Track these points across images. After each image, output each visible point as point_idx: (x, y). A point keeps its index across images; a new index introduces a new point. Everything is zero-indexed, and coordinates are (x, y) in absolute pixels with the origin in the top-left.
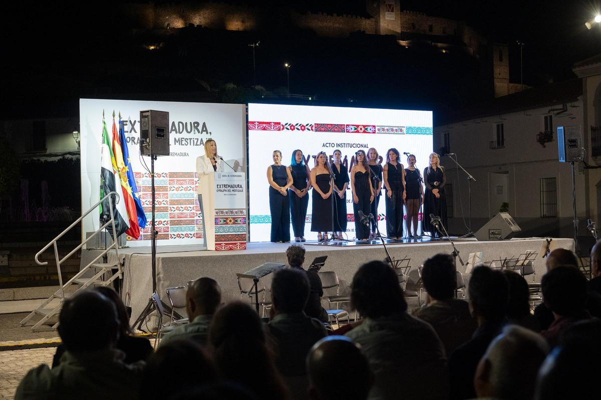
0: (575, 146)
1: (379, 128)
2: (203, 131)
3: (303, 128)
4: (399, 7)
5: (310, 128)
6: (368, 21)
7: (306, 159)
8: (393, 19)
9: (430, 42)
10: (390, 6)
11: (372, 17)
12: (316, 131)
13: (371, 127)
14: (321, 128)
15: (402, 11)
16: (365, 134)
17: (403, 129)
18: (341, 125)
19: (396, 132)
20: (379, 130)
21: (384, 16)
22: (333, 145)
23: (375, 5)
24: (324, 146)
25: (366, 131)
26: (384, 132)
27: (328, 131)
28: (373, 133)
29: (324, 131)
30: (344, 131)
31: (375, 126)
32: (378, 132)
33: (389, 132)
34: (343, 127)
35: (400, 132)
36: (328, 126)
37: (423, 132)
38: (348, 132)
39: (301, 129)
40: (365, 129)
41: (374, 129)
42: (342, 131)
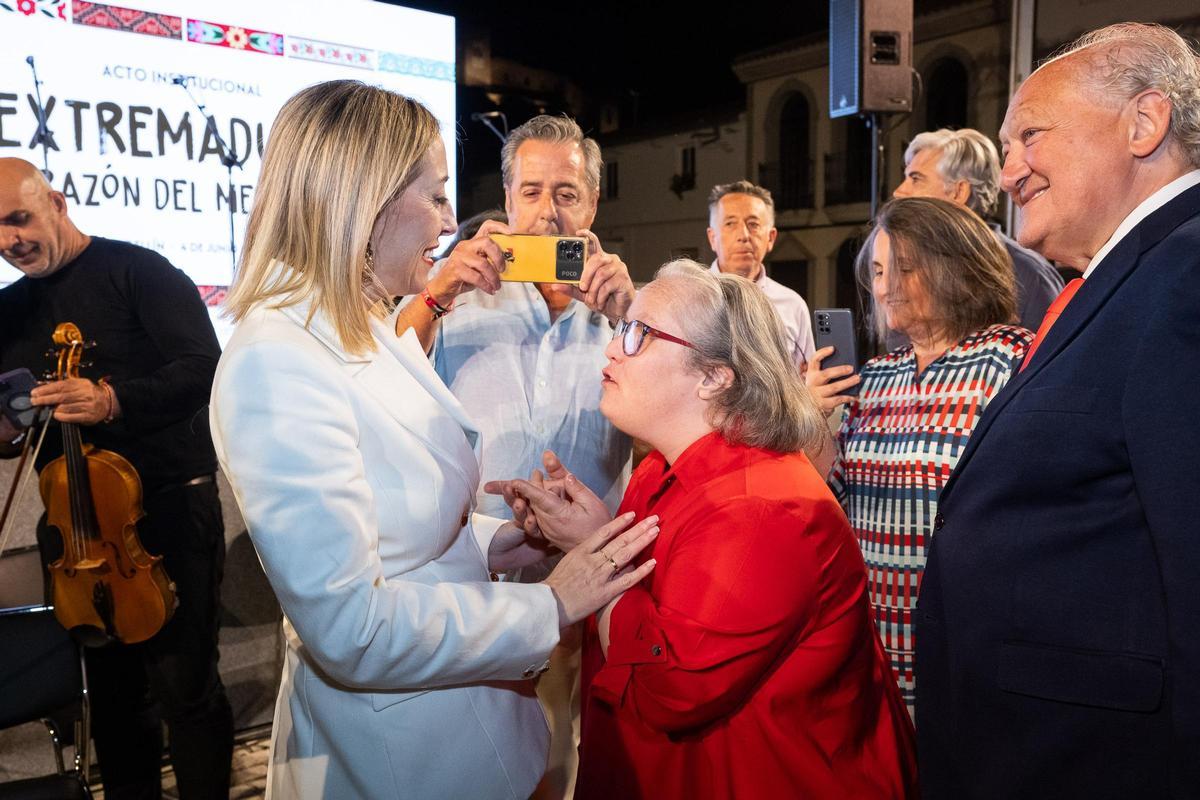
1: (295, 42)
3: (25, 6)
5: (54, 10)
7: (44, 106)
12: (78, 21)
13: (267, 37)
16: (248, 53)
17: (368, 55)
18: (169, 17)
19: (348, 62)
20: (295, 48)
22: (141, 75)
24: (107, 71)
25: (253, 46)
26: (312, 56)
27: (123, 28)
28: (278, 54)
29: (109, 26)
30: (180, 37)
31: (282, 36)
32: (293, 53)
33: (326, 59)
34: (174, 22)
35: (360, 64)
36: (123, 14)
37: (427, 70)
38: (194, 40)
39: (20, 9)
40: (251, 41)
41: (277, 43)
42: (173, 36)
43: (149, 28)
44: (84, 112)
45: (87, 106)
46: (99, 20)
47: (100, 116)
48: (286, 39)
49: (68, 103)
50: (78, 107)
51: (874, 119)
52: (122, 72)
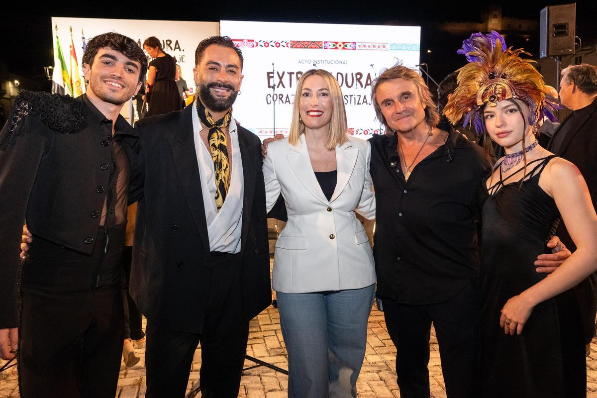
0: (564, 34)
1: (360, 44)
2: (175, 48)
3: (278, 45)
4: (501, 16)
5: (285, 45)
6: (481, 25)
7: (281, 75)
8: (497, 22)
9: (518, 35)
10: (495, 15)
11: (483, 22)
12: (292, 47)
13: (350, 44)
14: (296, 44)
15: (502, 17)
16: (344, 50)
17: (386, 45)
18: (319, 42)
19: (378, 49)
20: (359, 46)
21: (491, 21)
22: (309, 62)
23: (486, 15)
24: (300, 62)
25: (345, 47)
26: (365, 48)
27: (305, 47)
28: (354, 49)
29: (301, 47)
30: (322, 48)
31: (355, 43)
32: (359, 48)
33: (370, 49)
34: (320, 43)
35: (383, 49)
36: (305, 43)
37: (409, 48)
38: (326, 48)
39: (276, 46)
40: (345, 46)
41: (354, 45)
42: (320, 48)
43: (313, 46)
44: (292, 75)
45: (293, 73)
46: (298, 46)
47: (297, 76)
48: (357, 44)
49: (288, 73)
50: (291, 74)
51: (558, 58)
52: (304, 62)
